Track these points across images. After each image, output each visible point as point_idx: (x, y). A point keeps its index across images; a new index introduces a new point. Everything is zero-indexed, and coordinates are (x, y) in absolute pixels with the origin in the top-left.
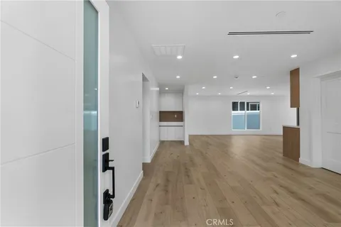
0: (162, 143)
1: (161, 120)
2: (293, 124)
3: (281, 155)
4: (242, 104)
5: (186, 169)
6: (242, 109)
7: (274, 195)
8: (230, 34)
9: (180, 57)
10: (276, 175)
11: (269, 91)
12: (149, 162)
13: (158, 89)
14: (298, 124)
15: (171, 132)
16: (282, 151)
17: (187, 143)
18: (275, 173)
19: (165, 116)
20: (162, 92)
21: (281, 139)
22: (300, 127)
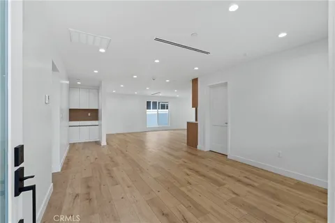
0: (72, 145)
1: (71, 119)
2: (193, 120)
3: (186, 145)
4: (155, 103)
5: (109, 170)
6: (155, 107)
7: (187, 177)
8: (157, 39)
9: (102, 50)
10: (186, 161)
11: (176, 94)
12: (60, 171)
13: (68, 82)
14: (196, 120)
15: (84, 132)
16: (186, 141)
17: (104, 143)
18: (184, 160)
19: (76, 115)
20: (72, 86)
21: (186, 133)
22: (198, 122)
